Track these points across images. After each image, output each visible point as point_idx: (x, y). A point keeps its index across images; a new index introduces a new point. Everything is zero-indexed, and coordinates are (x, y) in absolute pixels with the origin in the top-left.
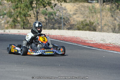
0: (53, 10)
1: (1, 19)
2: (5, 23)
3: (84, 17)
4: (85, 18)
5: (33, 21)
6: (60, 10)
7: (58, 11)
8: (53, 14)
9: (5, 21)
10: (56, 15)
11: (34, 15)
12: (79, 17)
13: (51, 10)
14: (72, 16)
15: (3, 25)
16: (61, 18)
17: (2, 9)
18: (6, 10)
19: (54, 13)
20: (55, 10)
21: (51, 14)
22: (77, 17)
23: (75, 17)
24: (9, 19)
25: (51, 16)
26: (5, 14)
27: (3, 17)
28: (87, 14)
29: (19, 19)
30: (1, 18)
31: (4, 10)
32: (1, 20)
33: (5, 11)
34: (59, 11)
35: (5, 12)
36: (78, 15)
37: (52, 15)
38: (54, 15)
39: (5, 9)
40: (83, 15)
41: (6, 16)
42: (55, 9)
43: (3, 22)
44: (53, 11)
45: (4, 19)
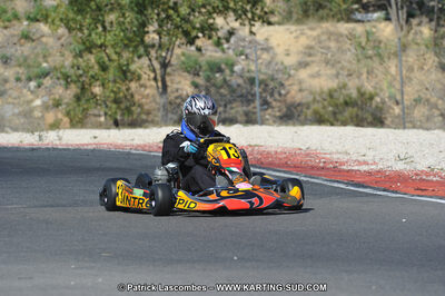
0: (223, 51)
1: (32, 92)
2: (46, 107)
3: (337, 75)
4: (343, 79)
5: (148, 95)
6: (248, 51)
7: (241, 54)
8: (223, 66)
9: (46, 99)
10: (232, 72)
11: (152, 75)
12: (318, 75)
13: (214, 54)
14: (292, 72)
15: (37, 114)
16: (252, 81)
17: (32, 56)
18: (50, 59)
19: (227, 64)
20: (231, 52)
21: (216, 68)
22: (312, 76)
23: (303, 74)
24: (59, 91)
25: (217, 75)
26: (46, 74)
27: (39, 86)
28: (350, 62)
29: (97, 90)
30: (32, 88)
31: (41, 60)
32: (30, 97)
33: (47, 62)
34: (243, 57)
35: (45, 65)
36: (314, 69)
37: (220, 70)
38: (227, 72)
39: (45, 56)
40: (333, 66)
41: (47, 82)
42: (229, 48)
43: (38, 102)
44: (224, 56)
45: (42, 91)
